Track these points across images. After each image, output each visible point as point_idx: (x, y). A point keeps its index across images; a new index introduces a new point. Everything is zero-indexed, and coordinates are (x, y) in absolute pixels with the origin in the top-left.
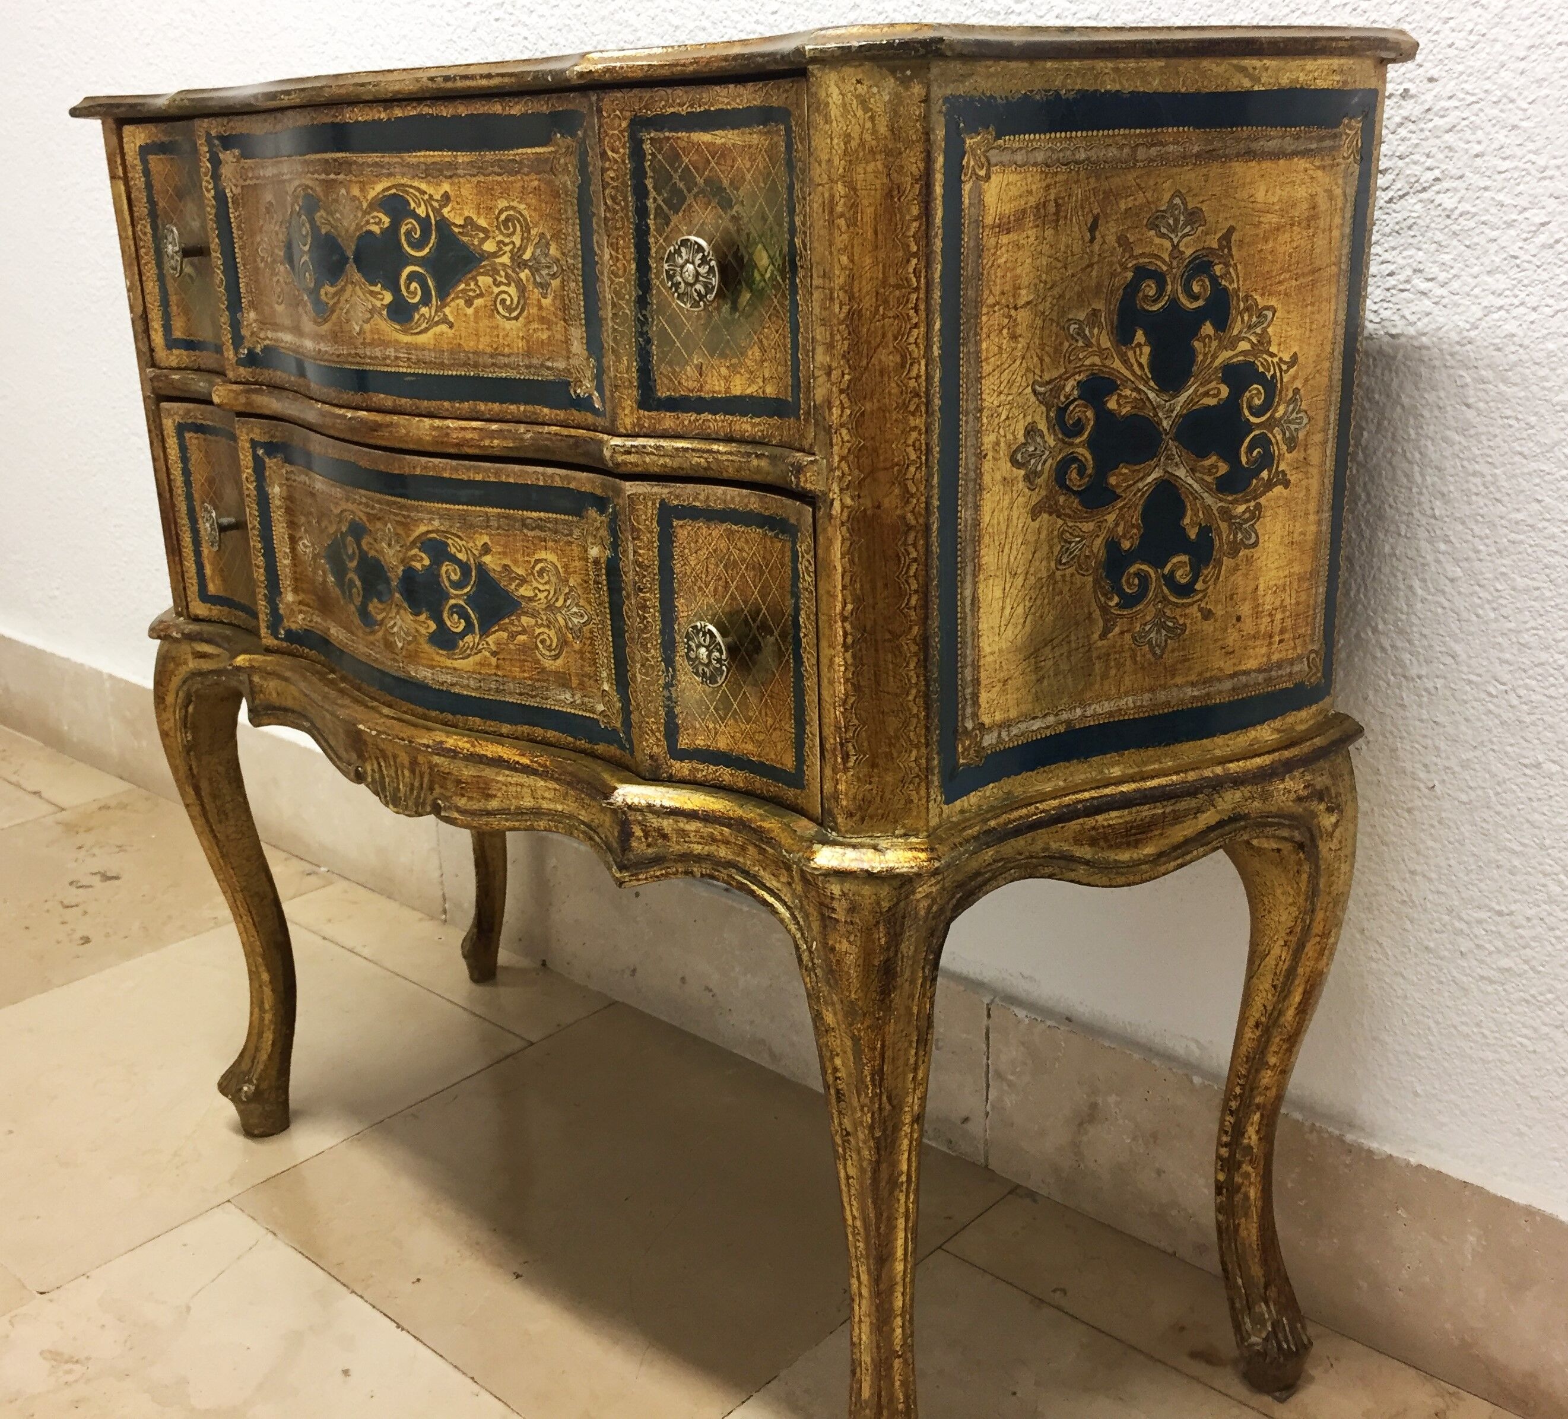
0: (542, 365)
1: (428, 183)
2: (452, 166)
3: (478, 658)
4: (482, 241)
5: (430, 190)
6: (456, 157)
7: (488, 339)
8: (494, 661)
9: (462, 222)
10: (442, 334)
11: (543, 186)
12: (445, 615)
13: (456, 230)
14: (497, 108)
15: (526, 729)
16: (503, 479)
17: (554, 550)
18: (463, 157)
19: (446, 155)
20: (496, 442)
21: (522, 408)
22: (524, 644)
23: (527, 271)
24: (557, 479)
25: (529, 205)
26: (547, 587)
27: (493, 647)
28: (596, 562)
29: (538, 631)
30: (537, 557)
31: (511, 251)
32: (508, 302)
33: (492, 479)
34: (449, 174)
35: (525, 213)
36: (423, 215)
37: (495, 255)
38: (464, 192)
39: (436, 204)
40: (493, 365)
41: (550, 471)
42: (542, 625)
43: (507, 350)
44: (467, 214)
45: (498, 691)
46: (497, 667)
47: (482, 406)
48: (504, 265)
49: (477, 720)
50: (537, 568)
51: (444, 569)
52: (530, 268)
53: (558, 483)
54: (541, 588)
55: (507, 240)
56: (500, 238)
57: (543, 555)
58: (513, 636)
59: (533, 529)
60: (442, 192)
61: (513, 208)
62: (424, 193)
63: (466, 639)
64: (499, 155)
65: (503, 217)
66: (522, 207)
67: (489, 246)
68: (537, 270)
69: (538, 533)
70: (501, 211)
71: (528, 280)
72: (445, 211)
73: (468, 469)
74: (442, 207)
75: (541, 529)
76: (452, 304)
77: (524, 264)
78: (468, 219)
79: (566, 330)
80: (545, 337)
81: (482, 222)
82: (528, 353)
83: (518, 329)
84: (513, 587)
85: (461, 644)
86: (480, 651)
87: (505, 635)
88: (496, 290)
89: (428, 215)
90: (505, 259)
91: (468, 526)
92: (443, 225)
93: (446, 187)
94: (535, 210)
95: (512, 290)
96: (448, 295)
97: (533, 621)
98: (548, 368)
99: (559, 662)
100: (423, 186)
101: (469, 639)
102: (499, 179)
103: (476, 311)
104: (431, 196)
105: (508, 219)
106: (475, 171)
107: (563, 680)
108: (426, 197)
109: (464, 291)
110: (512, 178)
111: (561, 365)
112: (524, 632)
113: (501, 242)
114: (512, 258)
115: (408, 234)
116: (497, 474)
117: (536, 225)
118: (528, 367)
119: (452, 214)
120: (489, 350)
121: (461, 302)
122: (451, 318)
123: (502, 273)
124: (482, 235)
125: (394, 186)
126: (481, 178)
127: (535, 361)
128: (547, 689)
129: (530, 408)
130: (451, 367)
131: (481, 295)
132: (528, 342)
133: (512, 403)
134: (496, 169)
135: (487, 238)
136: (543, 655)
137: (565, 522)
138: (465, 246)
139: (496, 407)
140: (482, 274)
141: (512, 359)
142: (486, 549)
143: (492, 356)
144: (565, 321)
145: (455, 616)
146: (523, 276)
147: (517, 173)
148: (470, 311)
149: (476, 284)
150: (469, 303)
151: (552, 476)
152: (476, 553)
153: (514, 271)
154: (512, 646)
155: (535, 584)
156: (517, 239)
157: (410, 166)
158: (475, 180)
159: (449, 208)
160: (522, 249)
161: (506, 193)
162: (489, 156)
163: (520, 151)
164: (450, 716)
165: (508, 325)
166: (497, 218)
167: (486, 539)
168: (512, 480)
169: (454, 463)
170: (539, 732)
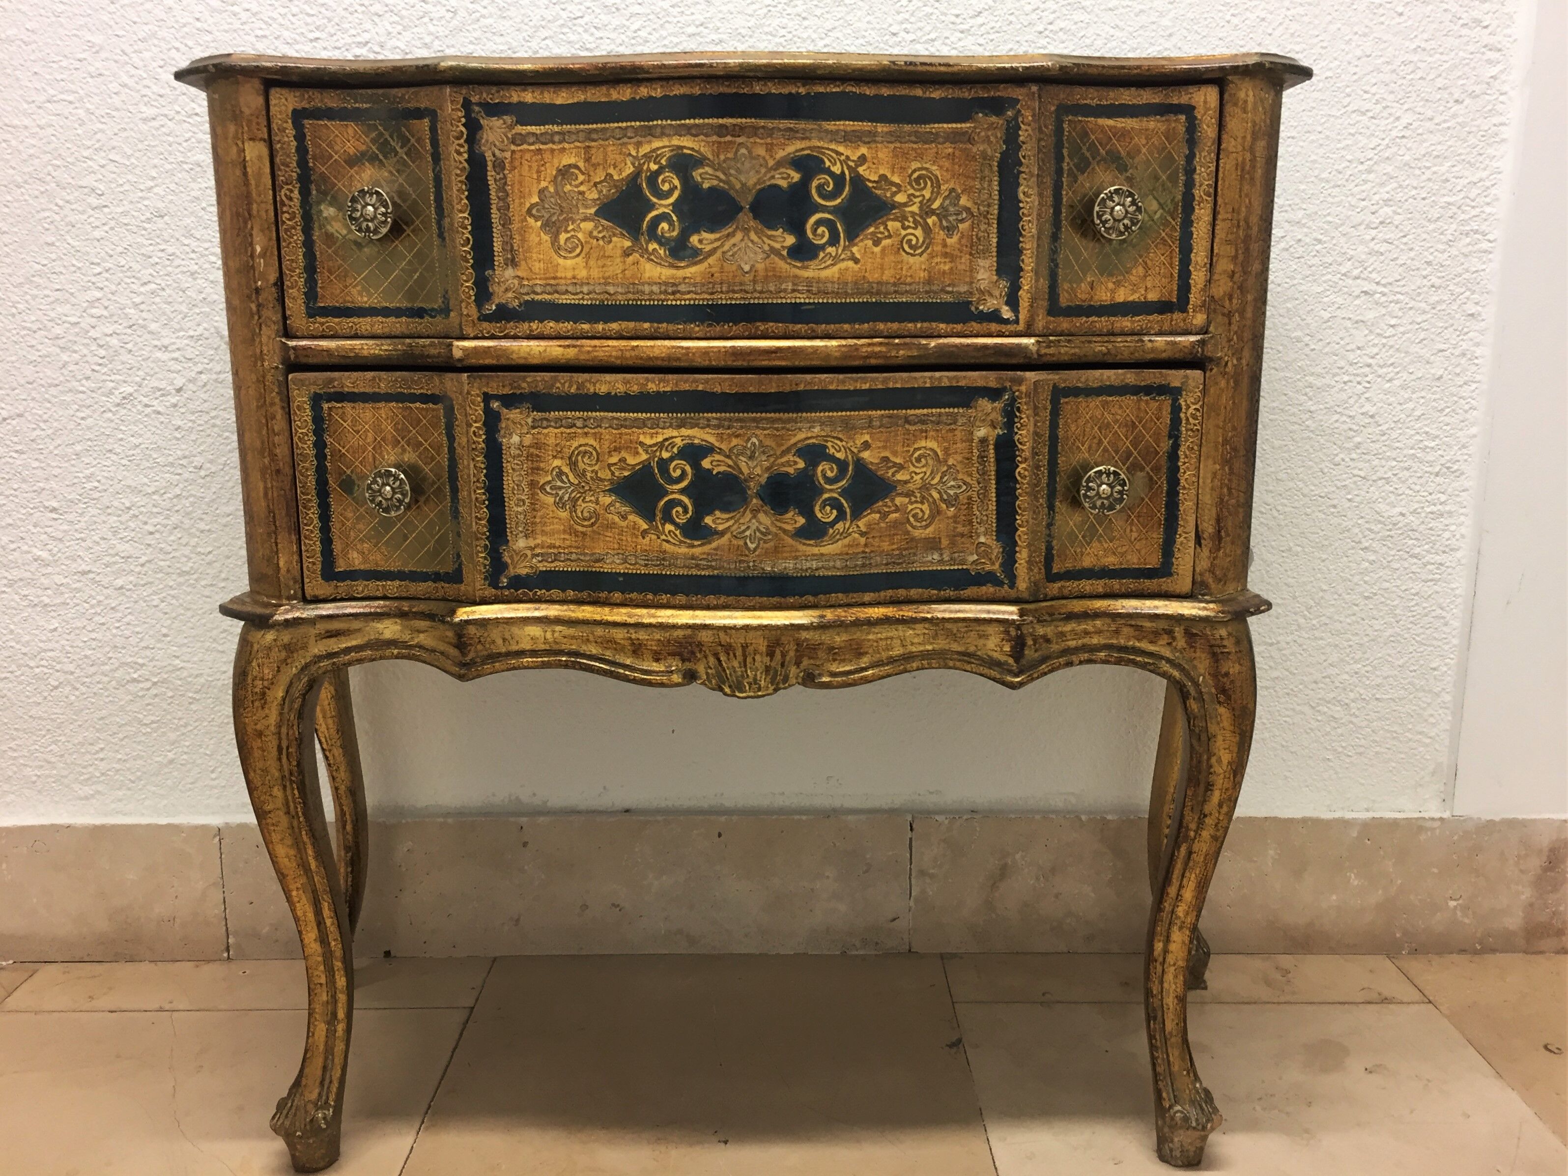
0: (943, 290)
1: (846, 147)
2: (872, 134)
3: (846, 541)
4: (894, 194)
5: (848, 152)
6: (875, 127)
7: (892, 271)
8: (863, 540)
9: (876, 179)
10: (847, 269)
11: (957, 153)
12: (817, 509)
13: (870, 185)
14: (918, 92)
15: (890, 593)
16: (891, 385)
17: (935, 439)
18: (881, 128)
19: (866, 126)
20: (901, 352)
21: (919, 325)
22: (896, 521)
23: (934, 218)
24: (945, 380)
25: (941, 167)
26: (924, 469)
27: (863, 529)
28: (983, 441)
29: (910, 507)
30: (916, 446)
31: (921, 202)
32: (914, 242)
33: (880, 387)
34: (867, 140)
35: (938, 173)
36: (838, 172)
37: (905, 205)
38: (880, 155)
39: (852, 164)
40: (895, 292)
41: (937, 374)
42: (916, 502)
43: (909, 280)
44: (881, 172)
45: (864, 565)
46: (866, 545)
47: (881, 326)
48: (912, 213)
49: (840, 595)
50: (916, 455)
51: (820, 468)
52: (938, 215)
53: (945, 383)
54: (918, 471)
55: (918, 194)
56: (911, 191)
57: (923, 443)
58: (884, 515)
59: (915, 424)
60: (859, 154)
61: (926, 169)
62: (839, 153)
63: (837, 526)
64: (916, 127)
65: (915, 175)
66: (934, 168)
67: (900, 198)
68: (945, 217)
69: (919, 427)
70: (914, 171)
71: (934, 224)
72: (861, 170)
73: (856, 381)
74: (857, 166)
75: (923, 422)
76: (861, 244)
77: (933, 212)
78: (883, 177)
79: (971, 261)
80: (947, 268)
81: (896, 179)
82: (929, 281)
83: (921, 263)
84: (890, 474)
85: (831, 531)
86: (850, 534)
87: (878, 515)
88: (903, 232)
89: (843, 173)
90: (915, 208)
91: (849, 427)
92: (858, 181)
93: (864, 150)
94: (947, 170)
95: (919, 232)
96: (857, 236)
97: (907, 500)
98: (948, 292)
99: (930, 529)
100: (841, 149)
101: (840, 526)
102: (915, 146)
103: (884, 249)
104: (848, 158)
105: (919, 177)
106: (893, 139)
107: (933, 544)
108: (843, 158)
109: (873, 234)
110: (927, 146)
111: (963, 288)
112: (897, 510)
113: (913, 195)
114: (921, 208)
115: (820, 188)
116: (885, 381)
117: (947, 182)
118: (927, 292)
119: (867, 172)
120: (892, 280)
121: (870, 243)
122: (858, 256)
123: (911, 219)
124: (894, 189)
125: (809, 148)
126: (898, 145)
127: (935, 288)
128: (915, 554)
129: (926, 325)
130: (852, 295)
131: (890, 236)
132: (929, 272)
133: (910, 322)
134: (913, 138)
135: (899, 191)
136: (914, 527)
137: (947, 414)
138: (877, 197)
139: (895, 326)
140: (893, 220)
141: (913, 287)
142: (866, 446)
143: (895, 284)
144: (971, 254)
145: (828, 508)
146: (930, 221)
147: (932, 142)
148: (877, 250)
149: (886, 228)
150: (876, 243)
151: (940, 378)
152: (855, 450)
153: (921, 217)
154: (883, 525)
155: (912, 469)
156: (927, 194)
157: (827, 131)
158: (892, 146)
159: (864, 167)
160: (931, 200)
161: (920, 156)
162: (907, 128)
163: (936, 125)
164: (811, 598)
165: (911, 260)
166: (910, 176)
167: (867, 437)
168: (899, 386)
169: (841, 376)
170: (902, 593)
